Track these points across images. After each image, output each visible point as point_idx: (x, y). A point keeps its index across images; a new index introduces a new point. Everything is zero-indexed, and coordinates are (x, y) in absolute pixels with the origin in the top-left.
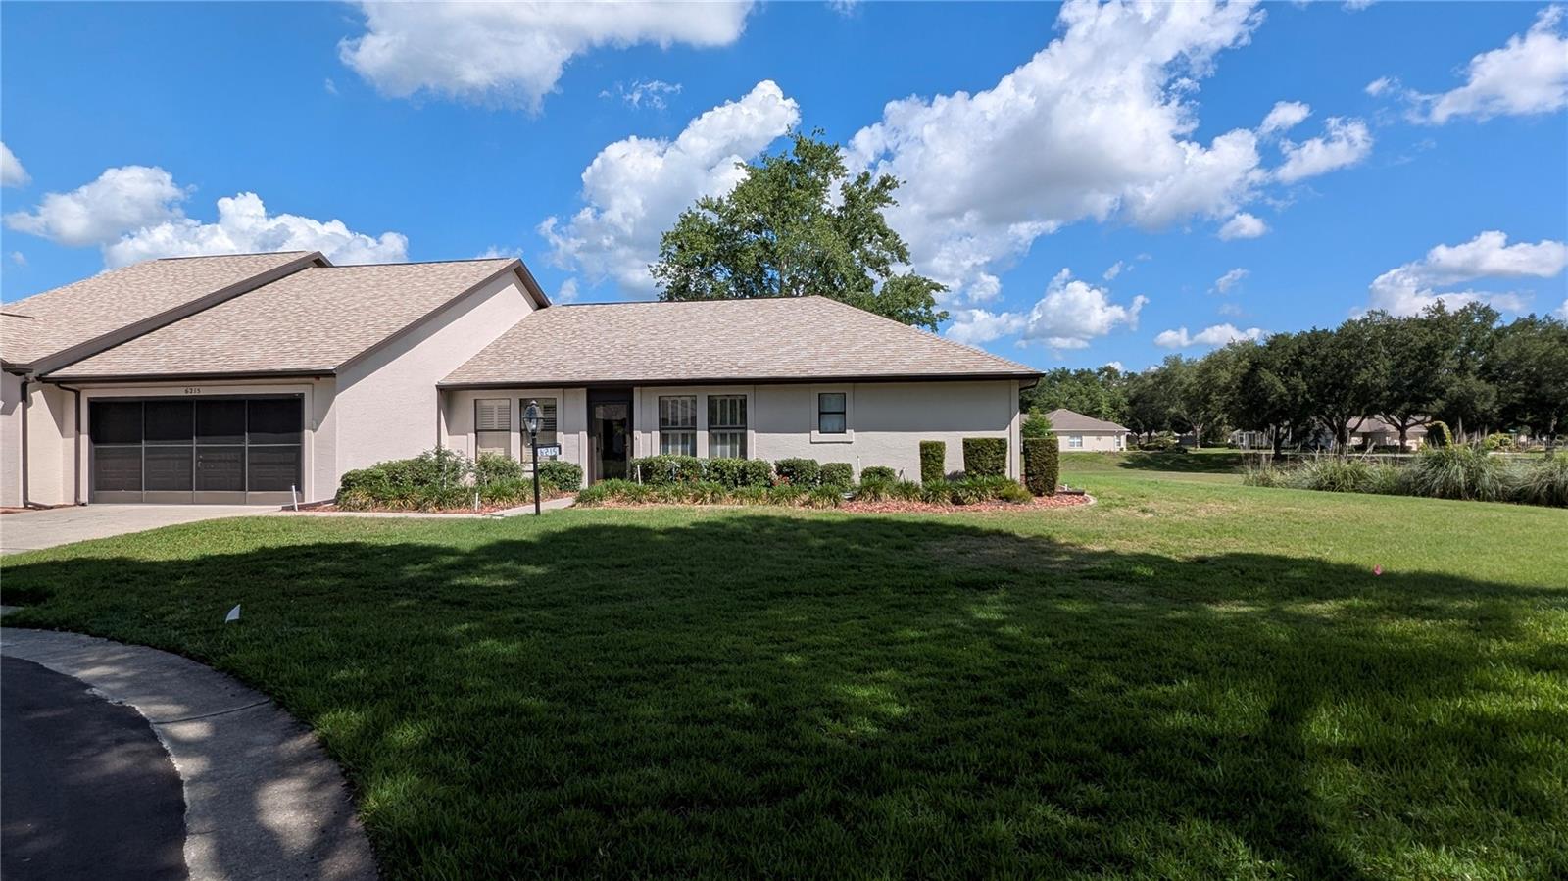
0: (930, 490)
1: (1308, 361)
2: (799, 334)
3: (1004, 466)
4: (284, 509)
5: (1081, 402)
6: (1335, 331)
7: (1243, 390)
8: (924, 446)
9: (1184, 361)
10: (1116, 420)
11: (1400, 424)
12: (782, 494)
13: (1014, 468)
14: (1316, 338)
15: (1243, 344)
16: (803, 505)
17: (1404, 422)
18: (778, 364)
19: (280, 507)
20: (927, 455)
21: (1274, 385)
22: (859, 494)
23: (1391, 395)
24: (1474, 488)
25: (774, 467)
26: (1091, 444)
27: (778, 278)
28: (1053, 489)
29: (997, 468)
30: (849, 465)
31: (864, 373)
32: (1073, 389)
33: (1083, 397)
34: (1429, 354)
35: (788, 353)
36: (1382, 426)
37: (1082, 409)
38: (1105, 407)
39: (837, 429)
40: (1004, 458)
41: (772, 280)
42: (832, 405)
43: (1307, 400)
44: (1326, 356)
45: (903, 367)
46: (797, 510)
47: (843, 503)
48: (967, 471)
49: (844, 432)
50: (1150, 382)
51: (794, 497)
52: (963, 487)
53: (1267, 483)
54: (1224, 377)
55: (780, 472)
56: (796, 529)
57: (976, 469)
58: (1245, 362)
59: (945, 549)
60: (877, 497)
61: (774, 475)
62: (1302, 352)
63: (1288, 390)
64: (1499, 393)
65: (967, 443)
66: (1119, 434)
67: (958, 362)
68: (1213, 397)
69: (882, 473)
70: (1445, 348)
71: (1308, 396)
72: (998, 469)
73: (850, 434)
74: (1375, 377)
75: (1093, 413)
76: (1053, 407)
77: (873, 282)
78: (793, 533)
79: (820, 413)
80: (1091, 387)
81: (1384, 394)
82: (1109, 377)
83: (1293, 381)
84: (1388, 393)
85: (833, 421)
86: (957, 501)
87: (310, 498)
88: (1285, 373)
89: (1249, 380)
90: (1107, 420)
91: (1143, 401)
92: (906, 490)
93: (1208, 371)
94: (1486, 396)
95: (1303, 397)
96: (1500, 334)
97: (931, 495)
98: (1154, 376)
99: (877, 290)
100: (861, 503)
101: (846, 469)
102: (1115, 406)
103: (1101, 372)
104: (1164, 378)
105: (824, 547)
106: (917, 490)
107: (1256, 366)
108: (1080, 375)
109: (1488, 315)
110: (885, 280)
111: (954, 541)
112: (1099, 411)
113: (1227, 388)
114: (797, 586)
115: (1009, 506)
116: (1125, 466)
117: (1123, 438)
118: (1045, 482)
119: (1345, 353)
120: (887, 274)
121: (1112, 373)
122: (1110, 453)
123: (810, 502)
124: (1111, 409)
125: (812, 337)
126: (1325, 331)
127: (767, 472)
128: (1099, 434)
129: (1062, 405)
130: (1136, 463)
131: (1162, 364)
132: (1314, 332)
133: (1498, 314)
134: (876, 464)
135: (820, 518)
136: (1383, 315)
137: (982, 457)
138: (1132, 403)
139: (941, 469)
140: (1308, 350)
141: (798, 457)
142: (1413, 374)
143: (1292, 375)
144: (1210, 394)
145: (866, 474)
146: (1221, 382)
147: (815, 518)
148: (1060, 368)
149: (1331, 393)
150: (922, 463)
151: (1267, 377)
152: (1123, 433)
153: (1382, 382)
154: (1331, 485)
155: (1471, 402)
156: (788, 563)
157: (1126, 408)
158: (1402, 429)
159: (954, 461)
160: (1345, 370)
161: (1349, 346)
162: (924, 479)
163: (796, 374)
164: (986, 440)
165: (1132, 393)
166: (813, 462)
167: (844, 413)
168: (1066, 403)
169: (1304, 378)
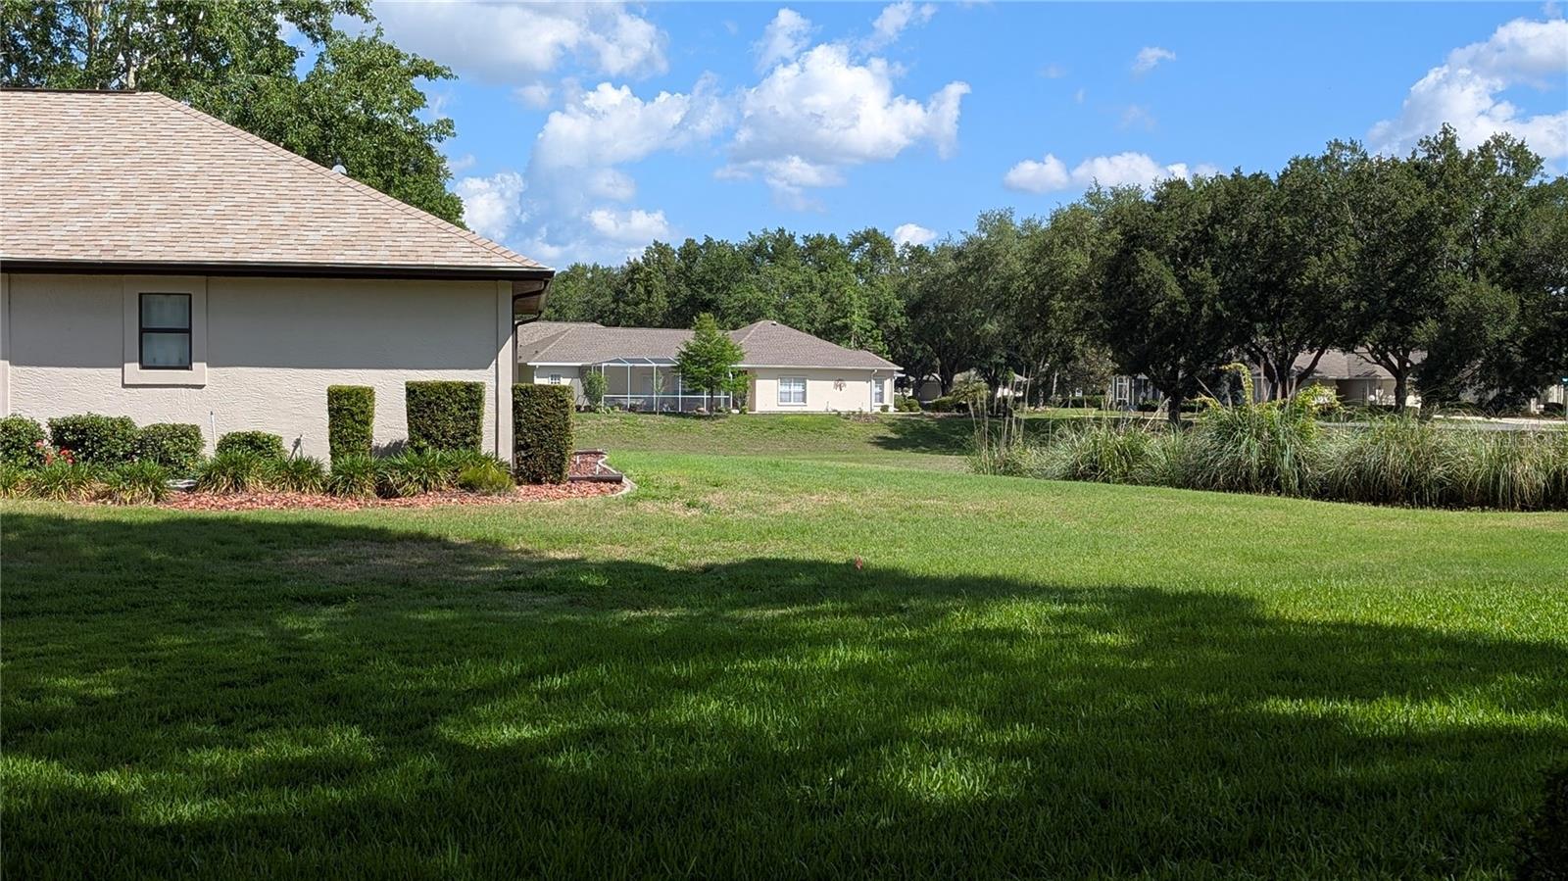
0: (339, 473)
1: (1225, 236)
2: (107, 174)
3: (477, 431)
5: (811, 306)
6: (1273, 178)
7: (1108, 291)
8: (335, 395)
9: (1019, 224)
10: (880, 346)
12: (56, 479)
13: (497, 435)
14: (1238, 192)
15: (1117, 195)
16: (94, 499)
18: (57, 234)
20: (339, 410)
21: (1161, 284)
22: (209, 478)
23: (1357, 308)
24: (1272, 474)
25: (48, 431)
26: (823, 397)
27: (84, 29)
28: (561, 472)
29: (465, 435)
30: (195, 428)
31: (227, 257)
32: (797, 278)
33: (814, 296)
34: (1420, 228)
35: (79, 212)
36: (1368, 368)
37: (811, 322)
38: (858, 319)
39: (175, 362)
40: (476, 418)
41: (70, 31)
42: (167, 314)
43: (1218, 316)
44: (1257, 226)
45: (302, 249)
46: (82, 507)
47: (174, 495)
48: (412, 439)
49: (188, 367)
50: (950, 266)
51: (79, 484)
52: (396, 466)
53: (1010, 469)
54: (1077, 262)
55: (59, 441)
56: (64, 534)
57: (427, 436)
58: (1116, 234)
59: (312, 559)
60: (238, 484)
61: (46, 445)
62: (1216, 219)
63: (1187, 293)
64: (1523, 309)
65: (412, 391)
66: (879, 377)
67: (405, 243)
68: (1056, 303)
69: (256, 444)
70: (1448, 220)
71: (1219, 306)
72: (469, 436)
73: (200, 371)
74: (1329, 273)
75: (833, 331)
76: (752, 315)
77: (294, 53)
78: (61, 540)
79: (142, 331)
80: (831, 276)
81: (1344, 306)
82: (873, 255)
83: (1195, 274)
84: (1351, 304)
85: (171, 346)
86: (386, 492)
88: (1181, 259)
89: (1119, 268)
90: (861, 347)
91: (936, 308)
92: (299, 473)
93: (1046, 249)
94: (1502, 313)
95: (1212, 307)
96: (1539, 196)
97: (342, 483)
98: (959, 255)
99: (302, 69)
100: (206, 496)
101: (188, 436)
102: (878, 317)
103: (856, 243)
104: (976, 260)
105: (107, 558)
106: (317, 472)
107: (1133, 239)
108: (816, 245)
109: (1524, 160)
110: (322, 47)
111: (338, 550)
112: (846, 327)
113: (1083, 285)
114: (41, 605)
115: (470, 498)
116: (886, 443)
117: (889, 384)
118: (547, 459)
119: (1286, 223)
120: (326, 35)
121: (875, 244)
122: (860, 416)
123: (108, 495)
124: (869, 324)
125: (133, 182)
126: (1256, 177)
127: (33, 441)
128: (839, 375)
129: (772, 312)
130: (907, 438)
131: (973, 230)
132: (1237, 176)
133: (1538, 160)
134: (246, 425)
135: (117, 517)
136: (1354, 150)
137: (439, 415)
138: (914, 310)
139: (366, 437)
140: (1227, 215)
141: (95, 412)
142: (1399, 269)
143: (1196, 263)
144: (1051, 296)
145: (226, 444)
146: (1072, 273)
147: (109, 517)
148: (773, 230)
149: (1263, 302)
150: (331, 426)
151: (1152, 265)
152: (889, 374)
153: (1341, 282)
154: (1088, 471)
155: (1478, 325)
156: (34, 578)
157: (902, 321)
159: (389, 424)
160: (1286, 255)
161: (1292, 210)
162: (334, 454)
163: (93, 255)
164: (445, 385)
165: (914, 288)
166: (125, 423)
167: (189, 331)
168: (780, 308)
169: (1215, 271)
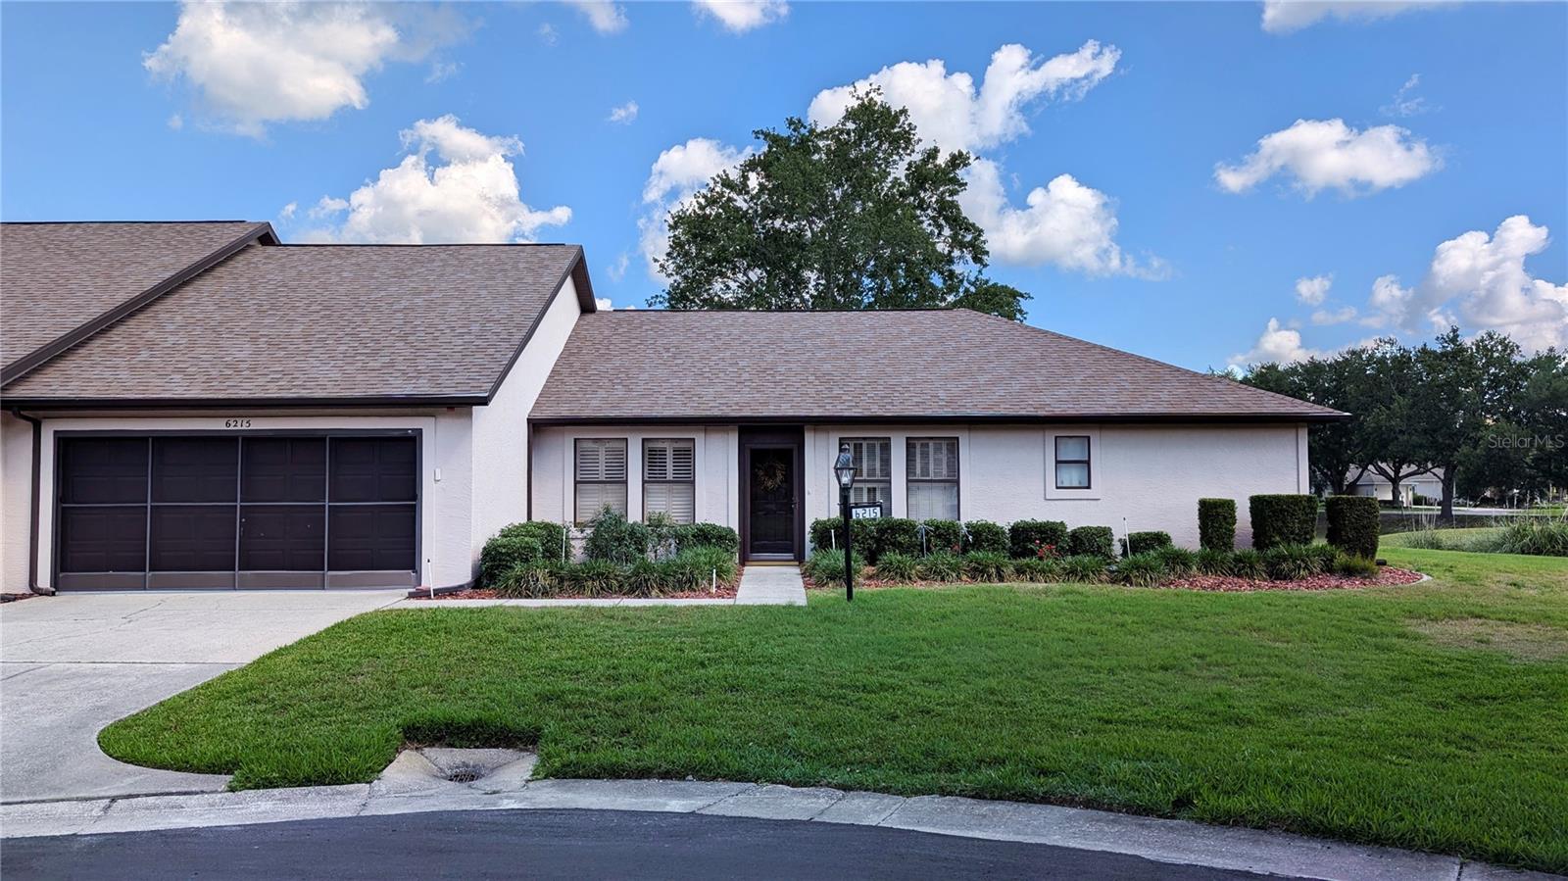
4: (411, 596)
11: (1392, 474)
17: (1397, 472)
19: (406, 592)
25: (1008, 533)
29: (1306, 533)
30: (1110, 529)
39: (1076, 483)
42: (1069, 451)
45: (1165, 405)
49: (1088, 487)
73: (1097, 489)
79: (1057, 462)
85: (1073, 473)
87: (431, 579)
101: (1108, 535)
150: (1205, 527)
158: (1395, 481)
166: (1062, 526)
167: (1088, 462)
